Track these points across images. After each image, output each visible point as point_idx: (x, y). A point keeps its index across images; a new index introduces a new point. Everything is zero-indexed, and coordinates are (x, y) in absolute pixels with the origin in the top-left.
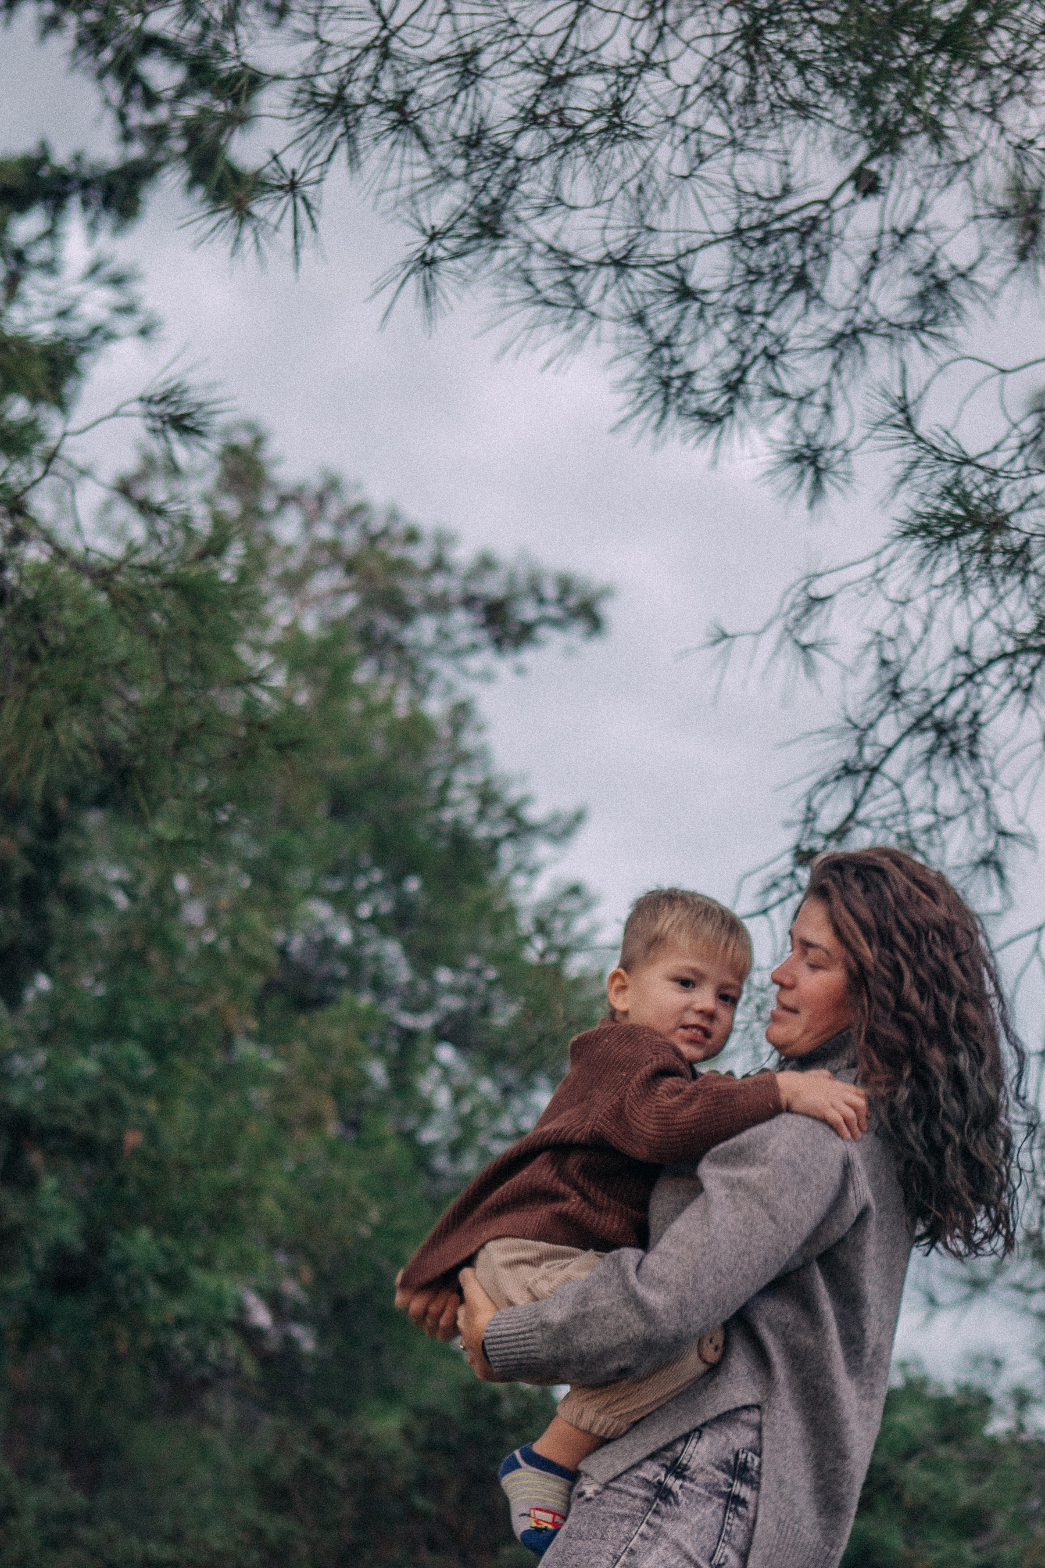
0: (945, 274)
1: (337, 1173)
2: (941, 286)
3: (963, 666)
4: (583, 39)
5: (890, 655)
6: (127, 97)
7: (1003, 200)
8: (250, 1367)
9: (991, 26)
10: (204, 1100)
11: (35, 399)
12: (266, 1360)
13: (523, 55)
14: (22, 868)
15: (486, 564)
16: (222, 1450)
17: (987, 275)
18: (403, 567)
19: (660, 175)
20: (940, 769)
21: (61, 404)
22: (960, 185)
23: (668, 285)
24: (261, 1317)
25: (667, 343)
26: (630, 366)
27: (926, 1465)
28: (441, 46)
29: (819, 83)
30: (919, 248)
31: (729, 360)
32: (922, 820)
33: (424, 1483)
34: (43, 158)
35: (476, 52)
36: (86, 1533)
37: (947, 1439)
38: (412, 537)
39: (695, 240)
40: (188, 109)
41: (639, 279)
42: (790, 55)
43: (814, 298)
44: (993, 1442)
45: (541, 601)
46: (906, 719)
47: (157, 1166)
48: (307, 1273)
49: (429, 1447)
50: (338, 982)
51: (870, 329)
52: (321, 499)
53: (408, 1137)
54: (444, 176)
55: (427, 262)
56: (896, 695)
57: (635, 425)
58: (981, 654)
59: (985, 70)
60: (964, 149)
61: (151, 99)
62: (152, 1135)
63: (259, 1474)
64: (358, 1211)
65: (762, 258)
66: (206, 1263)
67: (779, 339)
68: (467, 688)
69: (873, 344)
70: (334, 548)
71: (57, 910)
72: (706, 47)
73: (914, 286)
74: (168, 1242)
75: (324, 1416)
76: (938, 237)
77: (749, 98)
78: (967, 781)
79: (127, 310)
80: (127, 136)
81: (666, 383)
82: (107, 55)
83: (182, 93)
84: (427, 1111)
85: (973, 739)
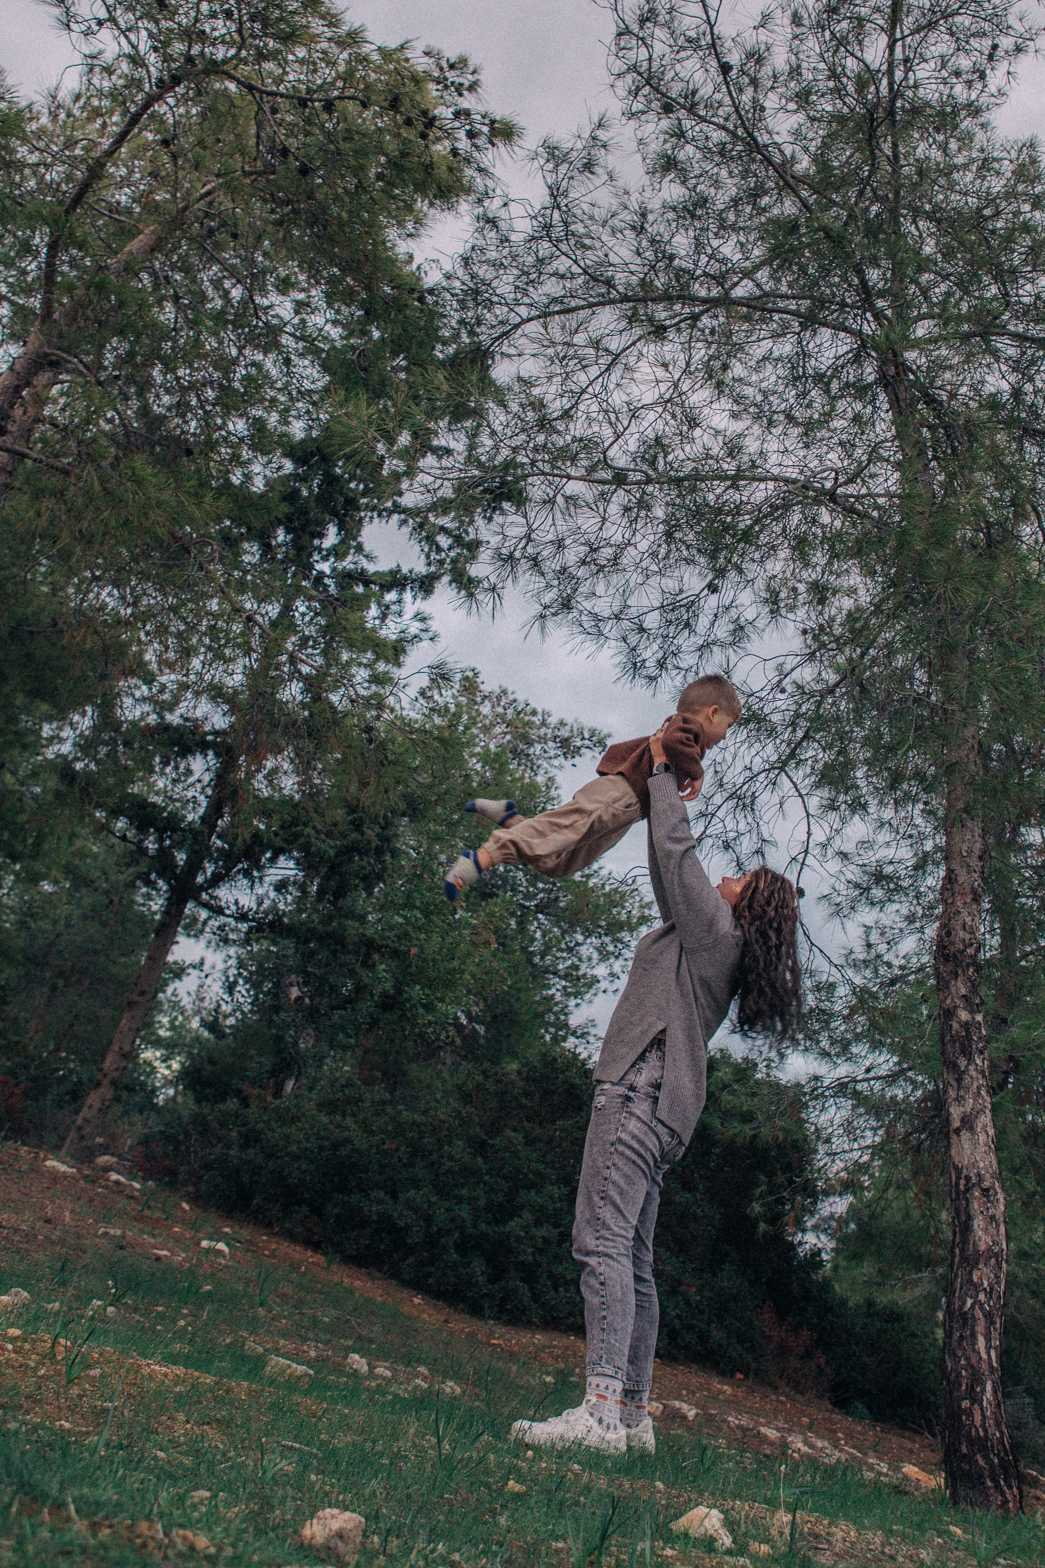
0: (743, 623)
1: (495, 964)
2: (742, 628)
3: (748, 773)
4: (605, 534)
5: (718, 769)
6: (430, 549)
7: (764, 594)
8: (458, 1042)
9: (761, 531)
10: (444, 934)
11: (388, 661)
12: (464, 1038)
13: (582, 540)
14: (375, 842)
15: (562, 723)
16: (446, 1074)
17: (761, 623)
18: (529, 724)
19: (632, 584)
20: (740, 816)
21: (399, 665)
22: (748, 589)
23: (634, 627)
24: (464, 1021)
25: (634, 649)
26: (621, 658)
27: (729, 1093)
28: (550, 537)
29: (695, 552)
30: (733, 613)
31: (660, 655)
32: (732, 835)
33: (526, 1094)
34: (399, 571)
35: (563, 539)
36: (389, 1110)
37: (738, 1081)
38: (534, 713)
39: (645, 610)
40: (452, 554)
41: (626, 624)
42: (684, 542)
43: (692, 631)
44: (757, 1082)
45: (583, 739)
46: (727, 795)
47: (425, 960)
48: (482, 1006)
49: (527, 1079)
50: (498, 887)
51: (714, 643)
52: (499, 698)
53: (524, 949)
54: (549, 586)
55: (542, 617)
56: (721, 786)
57: (623, 681)
58: (756, 770)
59: (758, 547)
60: (750, 576)
61: (439, 550)
62: (421, 948)
63: (459, 1087)
64: (503, 981)
65: (671, 616)
66: (442, 1000)
67: (679, 648)
68: (553, 772)
69: (716, 649)
70: (503, 716)
71: (388, 858)
72: (651, 538)
73: (732, 627)
74: (427, 991)
75: (486, 1065)
76: (741, 609)
77: (667, 557)
78: (750, 819)
79: (426, 630)
80: (429, 564)
81: (635, 664)
82: (424, 534)
83: (450, 548)
84: (533, 940)
85: (753, 803)
